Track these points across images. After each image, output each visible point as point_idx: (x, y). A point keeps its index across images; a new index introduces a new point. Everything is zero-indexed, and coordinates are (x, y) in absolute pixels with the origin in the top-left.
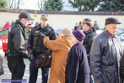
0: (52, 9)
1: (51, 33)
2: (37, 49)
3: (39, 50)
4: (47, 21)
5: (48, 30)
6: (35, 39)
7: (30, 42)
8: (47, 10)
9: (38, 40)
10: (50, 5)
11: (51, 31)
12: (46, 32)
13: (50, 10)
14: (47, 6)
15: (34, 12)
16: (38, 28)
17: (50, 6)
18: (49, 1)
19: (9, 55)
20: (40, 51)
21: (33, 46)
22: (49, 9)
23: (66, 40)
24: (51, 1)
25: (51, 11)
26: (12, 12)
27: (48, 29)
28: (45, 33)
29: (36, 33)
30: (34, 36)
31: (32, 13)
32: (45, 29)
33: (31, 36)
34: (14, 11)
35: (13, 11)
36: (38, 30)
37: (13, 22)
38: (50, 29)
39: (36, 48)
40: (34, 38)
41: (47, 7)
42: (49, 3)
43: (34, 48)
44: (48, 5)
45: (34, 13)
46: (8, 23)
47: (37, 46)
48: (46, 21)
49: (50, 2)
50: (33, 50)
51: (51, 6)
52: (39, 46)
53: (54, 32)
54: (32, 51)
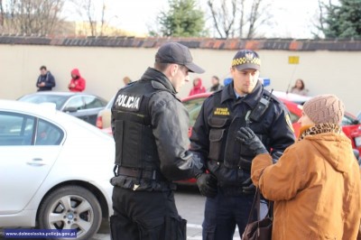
0: (354, 32)
1: (271, 115)
2: (223, 171)
3: (229, 174)
4: (257, 73)
5: (258, 103)
6: (216, 136)
7: (200, 147)
8: (337, 39)
9: (223, 141)
10: (349, 19)
11: (270, 105)
12: (252, 110)
13: (348, 37)
14: (338, 23)
15: (289, 44)
16: (224, 97)
17: (350, 23)
18: (347, 4)
19: (136, 187)
20: (234, 177)
21: (210, 160)
22: (345, 34)
23: (320, 144)
24: (354, 5)
25: (352, 40)
26: (215, 49)
27: (259, 99)
28: (249, 113)
29: (217, 116)
30: (210, 128)
31: (282, 49)
32: (248, 101)
33: (201, 127)
34: (223, 44)
35: (217, 44)
36: (223, 105)
37: (216, 82)
38: (265, 101)
39: (219, 168)
40: (212, 133)
41: (336, 28)
42: (346, 11)
43: (212, 167)
44: (341, 20)
45: (288, 49)
46: (197, 83)
47: (221, 160)
48: (253, 74)
49: (347, 7)
50: (209, 176)
51: (353, 21)
52: (229, 162)
53: (279, 109)
54: (207, 180)
